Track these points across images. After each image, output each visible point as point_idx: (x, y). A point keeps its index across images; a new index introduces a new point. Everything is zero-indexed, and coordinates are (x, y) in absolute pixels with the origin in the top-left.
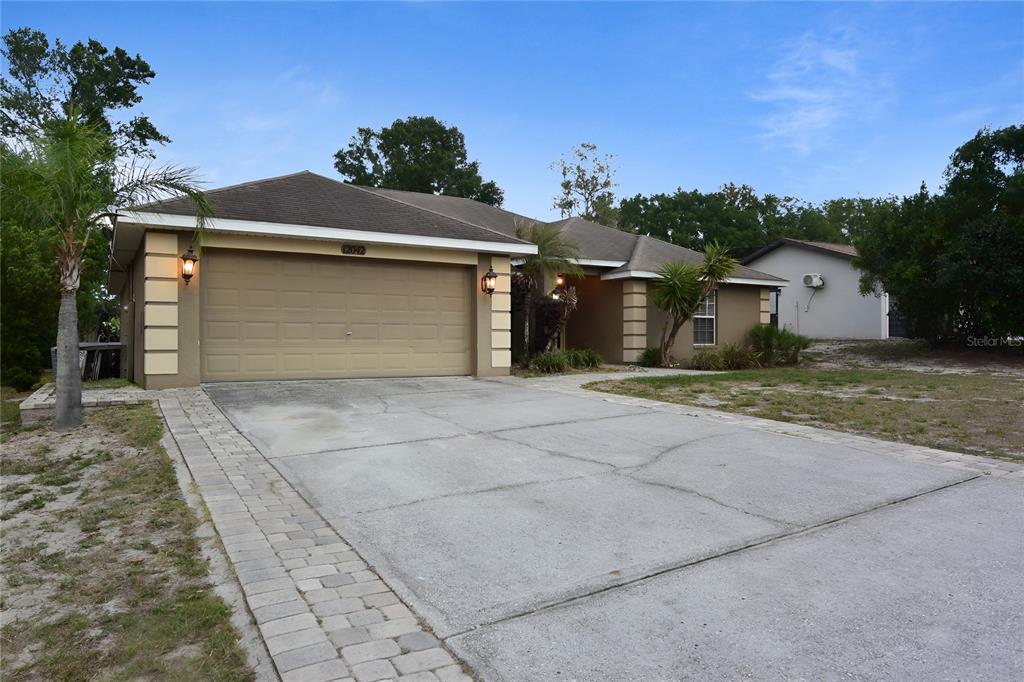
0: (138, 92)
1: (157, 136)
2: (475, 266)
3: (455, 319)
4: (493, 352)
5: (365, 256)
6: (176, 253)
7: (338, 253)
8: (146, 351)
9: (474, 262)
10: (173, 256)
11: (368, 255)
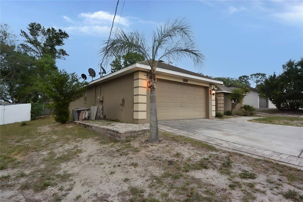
0: (64, 42)
1: (66, 54)
2: (208, 87)
3: (202, 102)
4: (212, 112)
5: (188, 83)
6: (146, 79)
7: (182, 81)
8: (134, 111)
9: (208, 86)
10: (145, 80)
11: (189, 82)
